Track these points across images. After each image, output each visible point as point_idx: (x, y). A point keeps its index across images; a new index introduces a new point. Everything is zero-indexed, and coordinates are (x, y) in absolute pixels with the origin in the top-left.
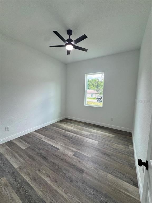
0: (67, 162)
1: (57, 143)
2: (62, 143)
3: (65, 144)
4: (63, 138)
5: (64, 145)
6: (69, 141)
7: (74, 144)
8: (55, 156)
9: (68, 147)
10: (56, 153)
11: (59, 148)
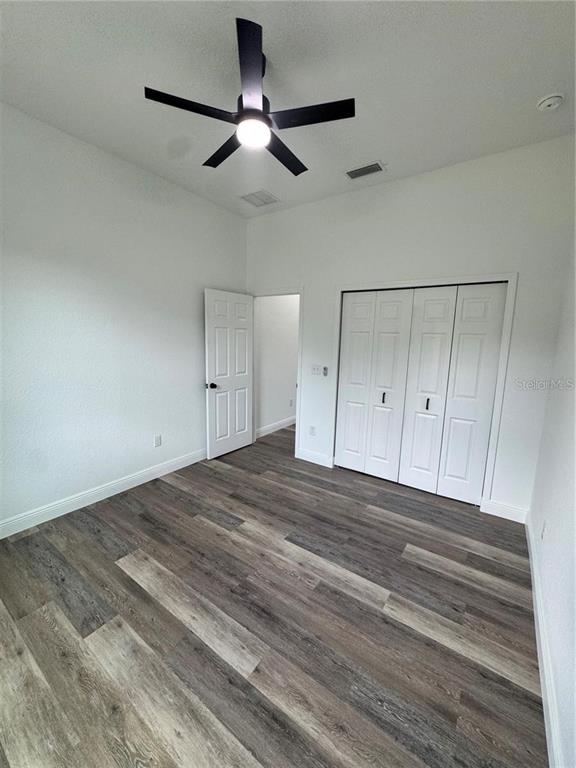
0: (263, 509)
1: (300, 564)
2: (281, 565)
3: (269, 560)
4: (280, 597)
5: (273, 552)
6: (246, 576)
7: (229, 555)
8: (294, 523)
9: (257, 546)
10: (293, 528)
11: (288, 543)
